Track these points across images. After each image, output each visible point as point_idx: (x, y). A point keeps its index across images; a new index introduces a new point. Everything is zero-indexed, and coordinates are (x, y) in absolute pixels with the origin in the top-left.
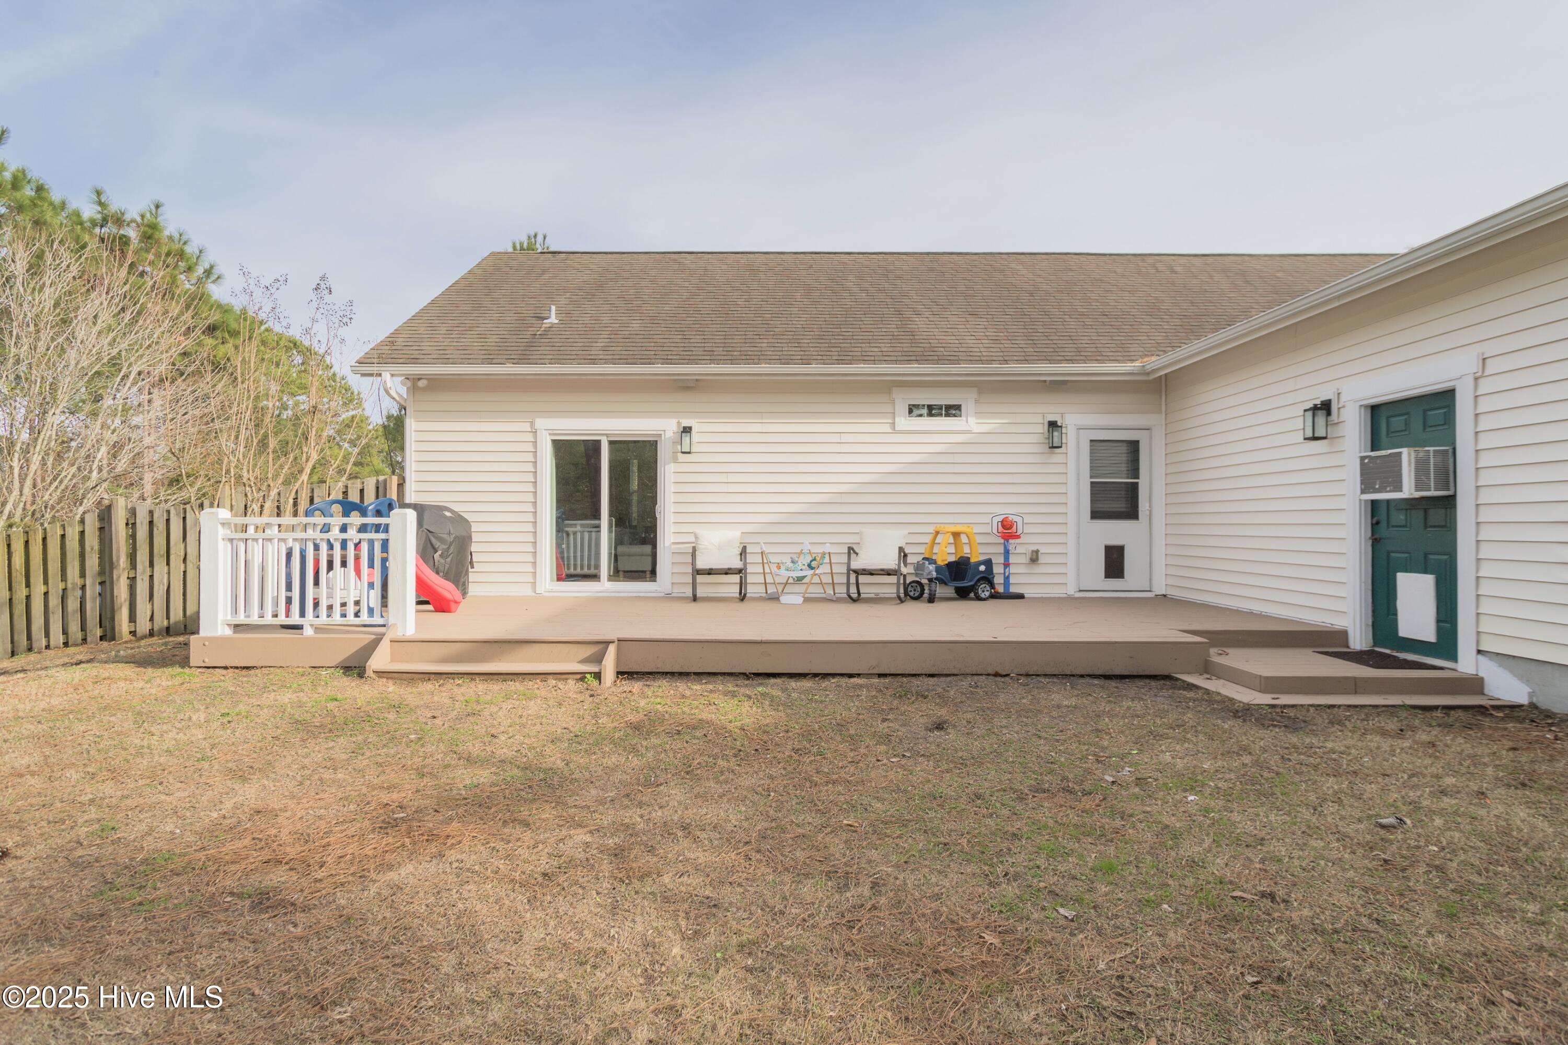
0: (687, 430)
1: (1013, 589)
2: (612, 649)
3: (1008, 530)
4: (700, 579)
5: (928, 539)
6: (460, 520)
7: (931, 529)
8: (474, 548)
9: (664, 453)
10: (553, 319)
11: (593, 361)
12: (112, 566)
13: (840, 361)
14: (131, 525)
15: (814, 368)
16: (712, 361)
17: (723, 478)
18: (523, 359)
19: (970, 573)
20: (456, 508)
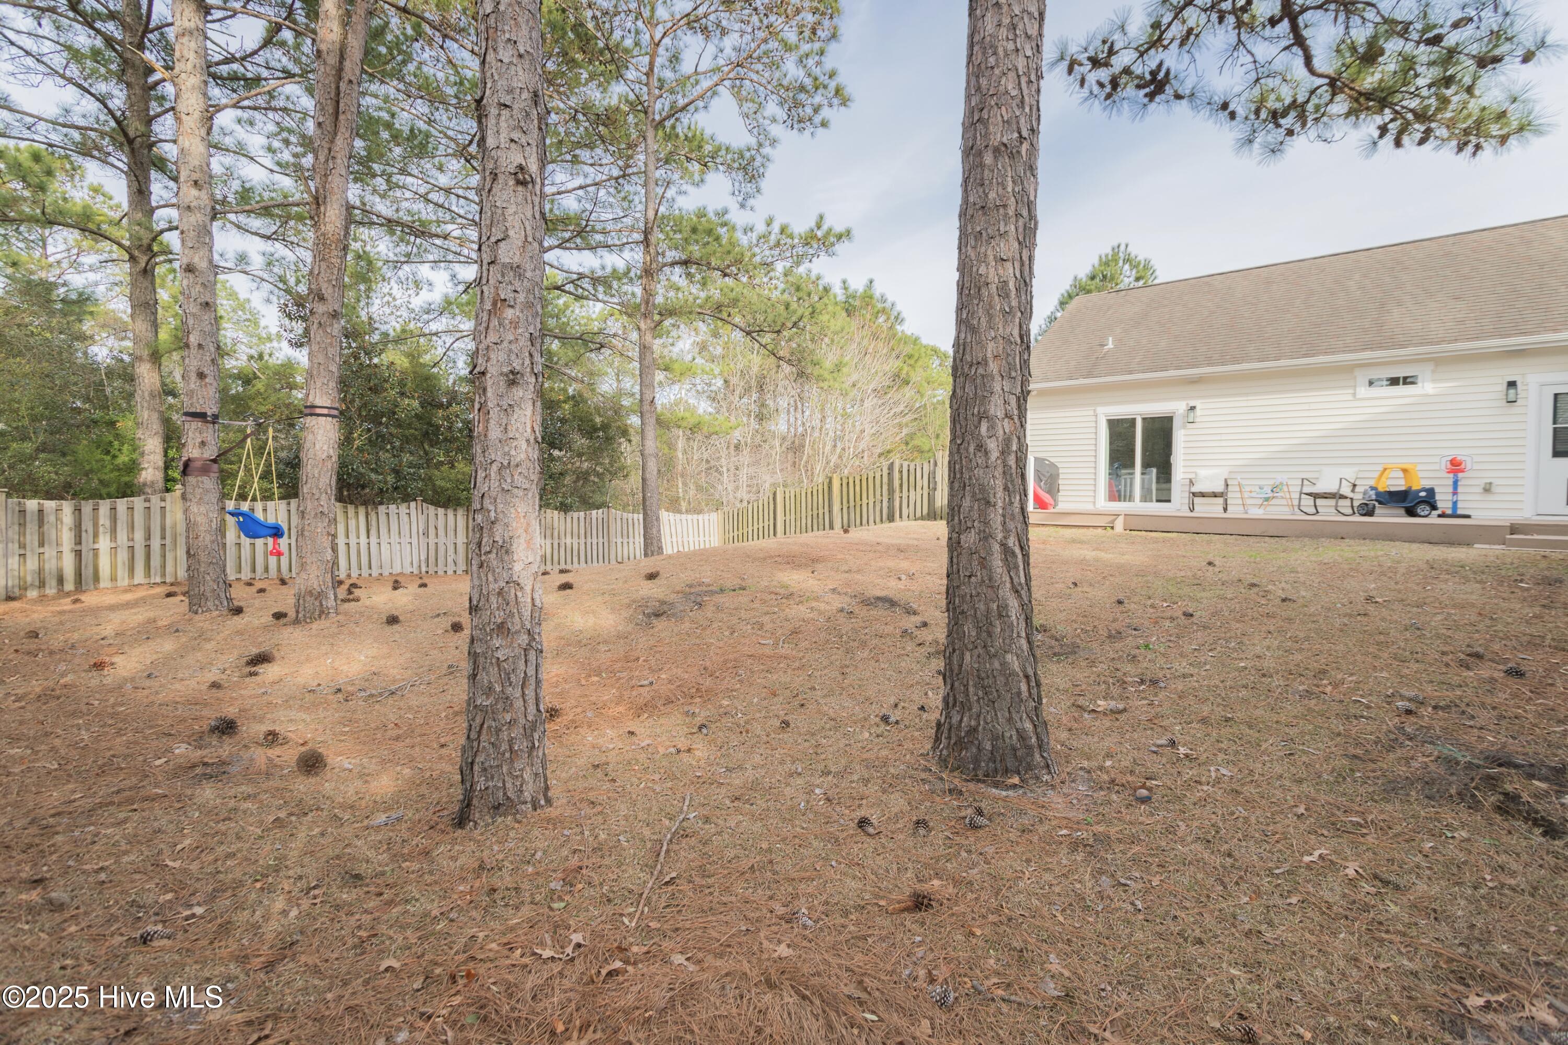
0: (1193, 408)
1: (1459, 512)
2: (1121, 519)
3: (1456, 466)
4: (1197, 500)
5: (1376, 475)
6: (1053, 465)
7: (1381, 468)
8: (1060, 482)
9: (1176, 424)
10: (1110, 345)
11: (1130, 373)
12: (893, 491)
13: (1306, 356)
14: (901, 472)
15: (1283, 362)
16: (1209, 365)
17: (1218, 437)
18: (1089, 375)
19: (1410, 497)
20: (1052, 460)
